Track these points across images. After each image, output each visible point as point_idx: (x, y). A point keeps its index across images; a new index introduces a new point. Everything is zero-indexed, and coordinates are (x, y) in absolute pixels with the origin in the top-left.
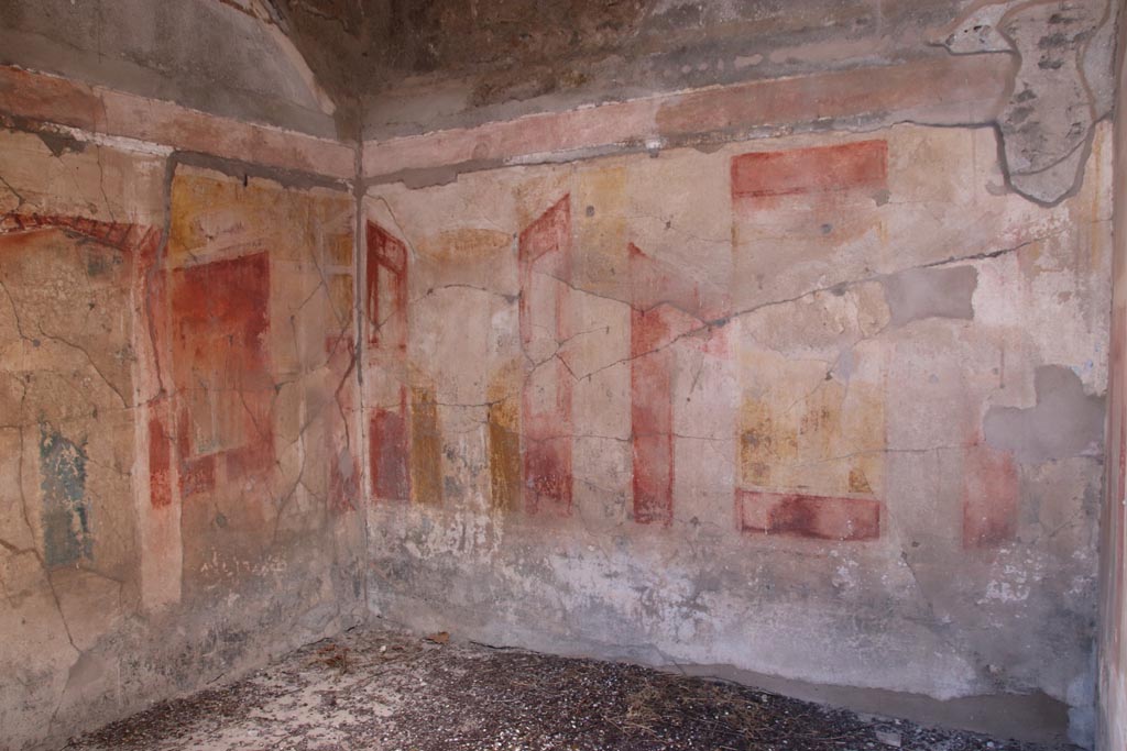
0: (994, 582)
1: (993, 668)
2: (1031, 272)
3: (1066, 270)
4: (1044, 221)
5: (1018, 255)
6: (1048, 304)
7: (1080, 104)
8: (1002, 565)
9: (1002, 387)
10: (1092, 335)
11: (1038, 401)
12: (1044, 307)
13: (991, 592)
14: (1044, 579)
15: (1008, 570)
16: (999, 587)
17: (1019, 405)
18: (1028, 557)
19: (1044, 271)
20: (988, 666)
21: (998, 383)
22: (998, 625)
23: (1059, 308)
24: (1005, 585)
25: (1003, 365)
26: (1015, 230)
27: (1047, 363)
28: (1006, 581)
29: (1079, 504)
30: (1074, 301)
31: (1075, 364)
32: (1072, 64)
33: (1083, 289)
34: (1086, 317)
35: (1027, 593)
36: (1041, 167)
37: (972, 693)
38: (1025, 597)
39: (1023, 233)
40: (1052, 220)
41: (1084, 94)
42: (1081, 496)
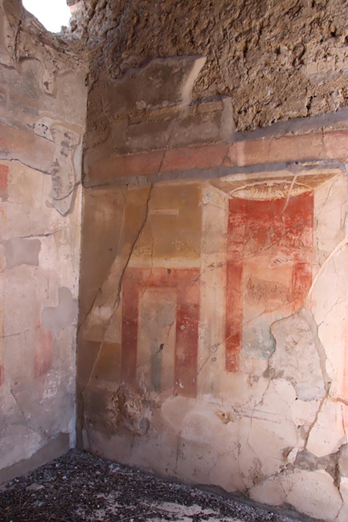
0: (46, 391)
1: (47, 431)
2: (58, 245)
3: (68, 245)
4: (62, 222)
5: (55, 237)
6: (63, 259)
7: (71, 175)
8: (48, 381)
9: (48, 298)
10: (75, 273)
11: (59, 303)
12: (62, 261)
13: (45, 396)
14: (61, 382)
15: (50, 383)
16: (47, 392)
17: (53, 306)
18: (56, 374)
19: (62, 244)
20: (45, 431)
21: (46, 296)
22: (47, 410)
23: (66, 261)
24: (49, 390)
25: (48, 288)
26: (54, 225)
27: (62, 286)
28: (50, 388)
29: (70, 346)
30: (70, 259)
31: (70, 286)
32: (70, 156)
33: (72, 253)
34: (73, 266)
35: (56, 391)
36: (60, 198)
37: (41, 447)
38: (55, 393)
39: (56, 226)
40: (65, 222)
41: (73, 171)
42: (71, 343)
